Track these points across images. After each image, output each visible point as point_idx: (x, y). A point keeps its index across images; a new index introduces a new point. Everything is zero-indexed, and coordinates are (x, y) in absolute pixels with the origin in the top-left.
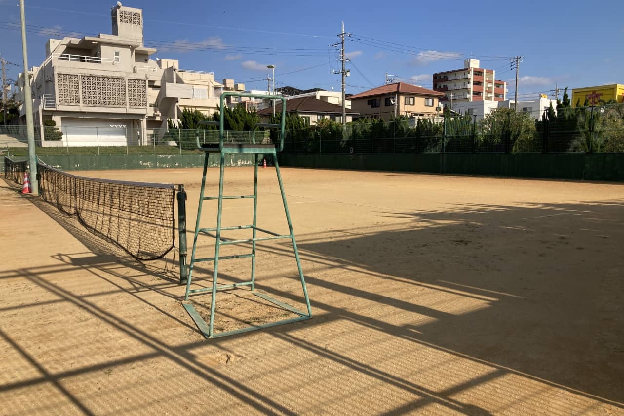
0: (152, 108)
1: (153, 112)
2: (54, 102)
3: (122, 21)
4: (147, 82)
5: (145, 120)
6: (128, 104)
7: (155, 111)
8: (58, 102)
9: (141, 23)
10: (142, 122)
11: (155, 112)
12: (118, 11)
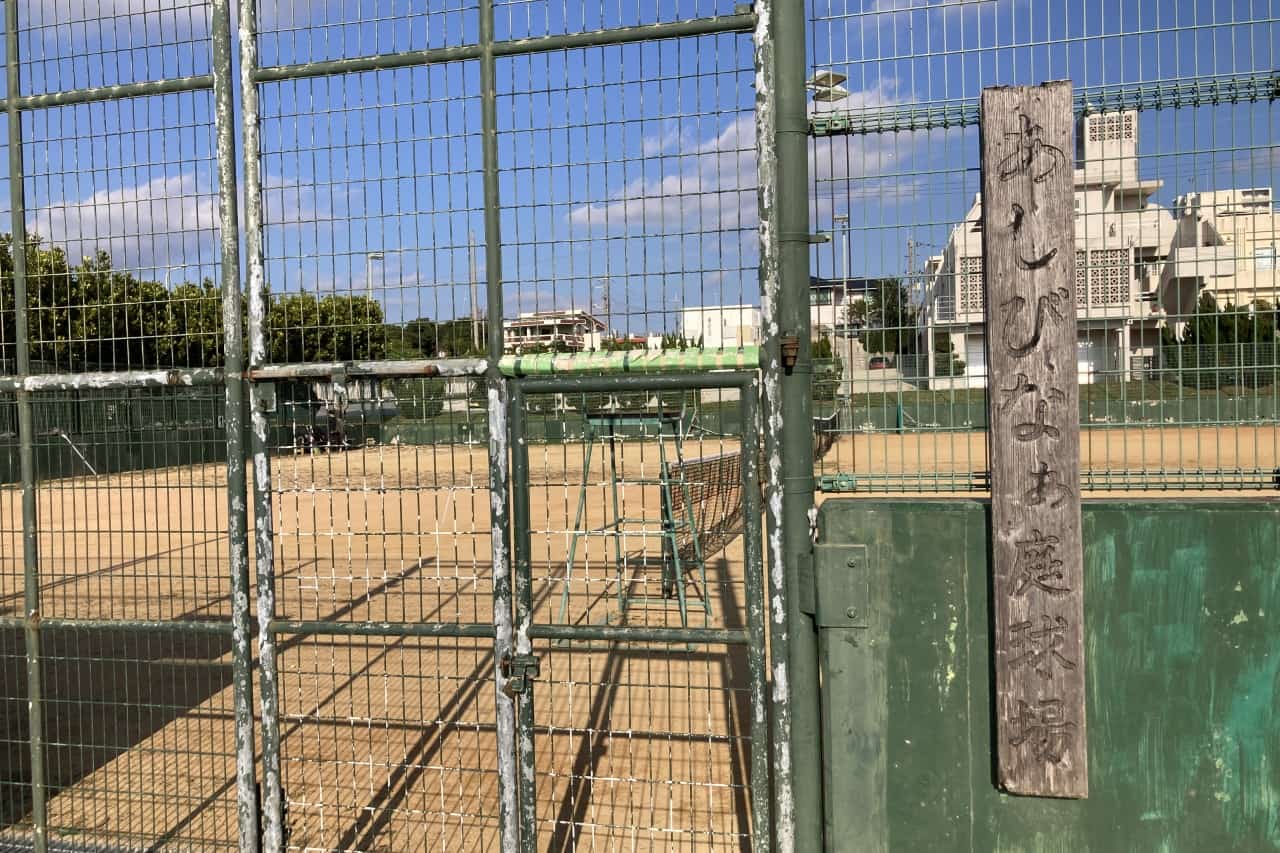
0: (1148, 303)
1: (1150, 311)
2: (953, 309)
3: (1093, 139)
4: (1132, 251)
5: (1127, 330)
6: (1090, 299)
7: (1154, 308)
8: (958, 309)
9: (1133, 134)
10: (1120, 334)
11: (1154, 311)
12: (1087, 120)
